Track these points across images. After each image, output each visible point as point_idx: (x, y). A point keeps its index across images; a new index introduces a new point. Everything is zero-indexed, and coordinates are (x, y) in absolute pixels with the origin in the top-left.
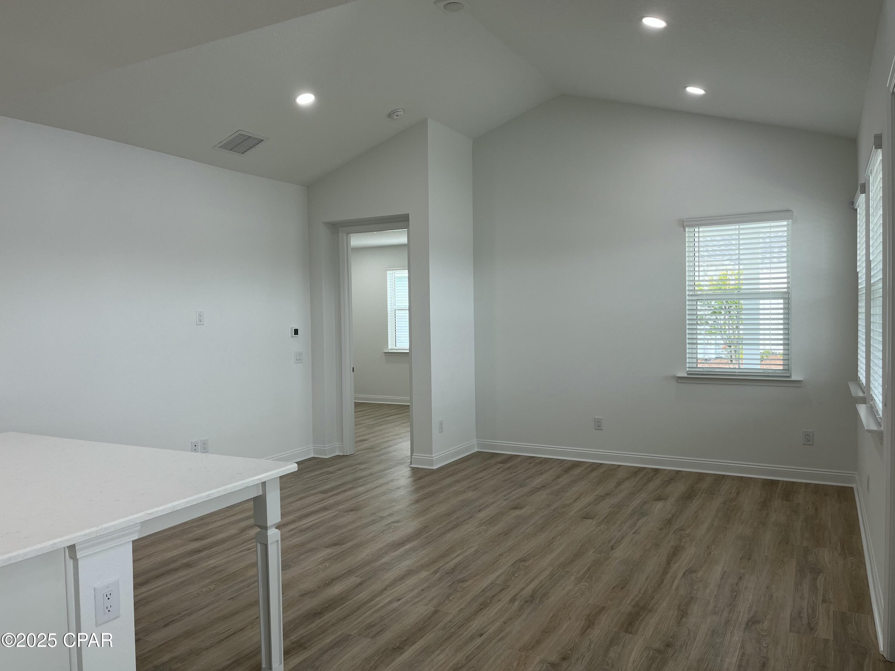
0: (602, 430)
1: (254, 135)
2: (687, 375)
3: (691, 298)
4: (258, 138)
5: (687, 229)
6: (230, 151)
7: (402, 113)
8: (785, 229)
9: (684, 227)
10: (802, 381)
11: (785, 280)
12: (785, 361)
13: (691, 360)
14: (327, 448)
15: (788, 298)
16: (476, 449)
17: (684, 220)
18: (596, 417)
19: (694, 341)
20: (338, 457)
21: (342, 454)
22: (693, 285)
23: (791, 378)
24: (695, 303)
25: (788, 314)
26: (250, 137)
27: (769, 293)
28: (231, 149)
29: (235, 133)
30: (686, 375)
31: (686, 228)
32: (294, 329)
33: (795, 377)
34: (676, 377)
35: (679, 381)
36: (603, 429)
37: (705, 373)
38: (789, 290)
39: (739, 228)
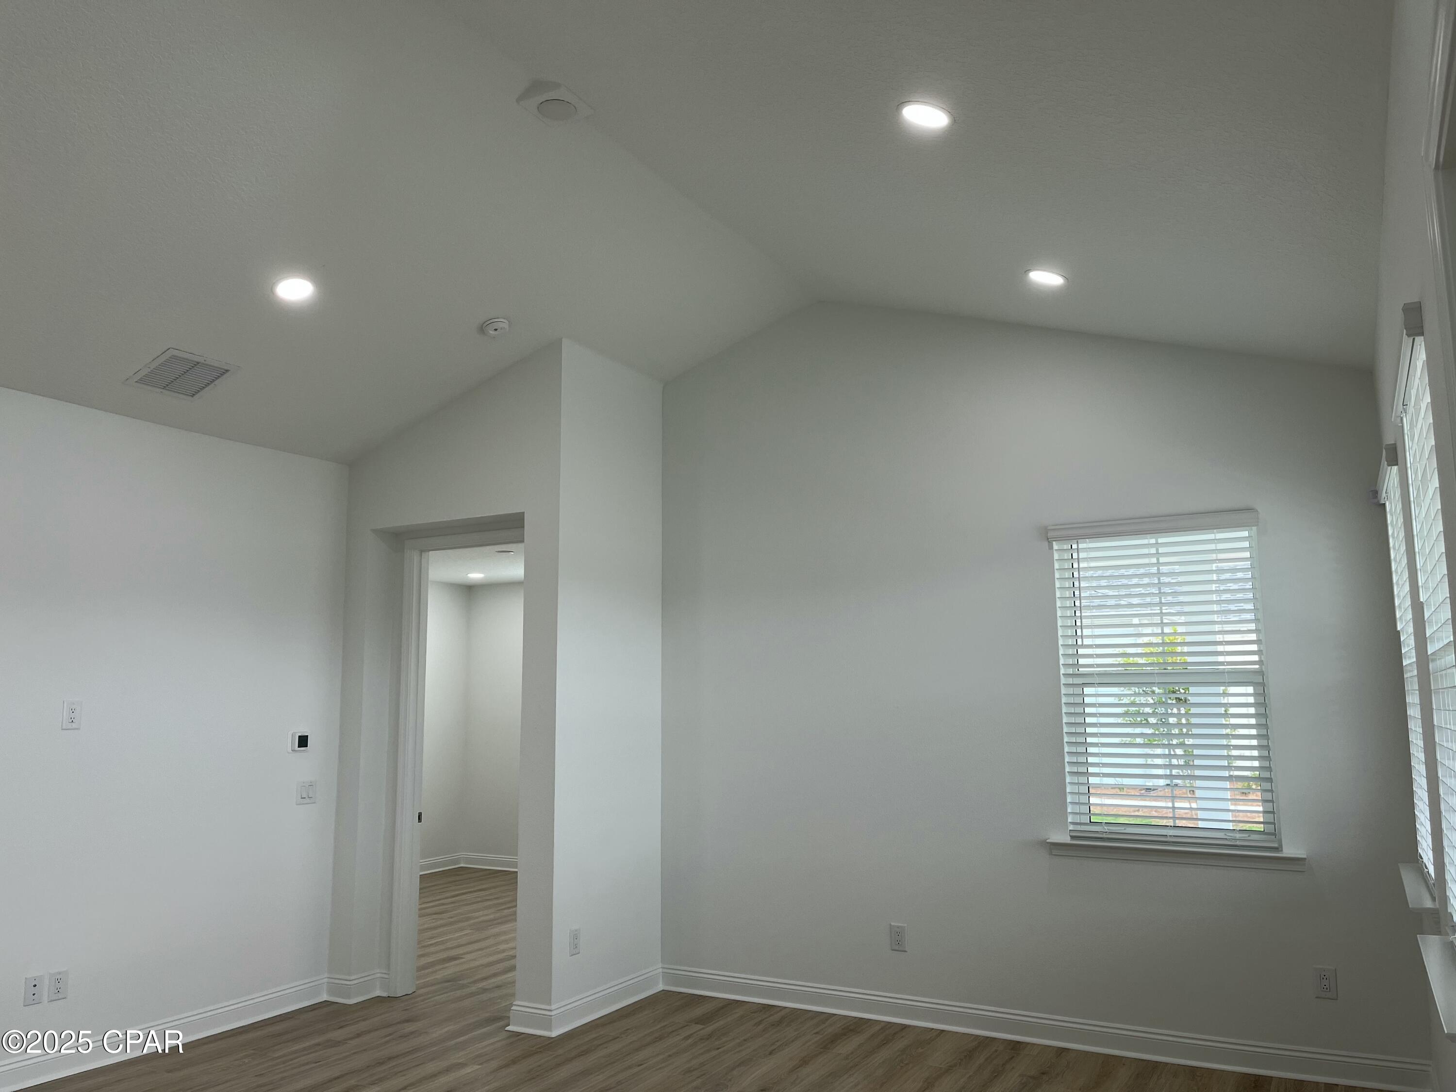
0: (906, 951)
1: (206, 359)
2: (1071, 841)
3: (1070, 681)
4: (216, 365)
5: (1056, 546)
6: (162, 390)
7: (506, 326)
8: (1246, 544)
9: (1049, 542)
10: (1305, 859)
11: (1254, 647)
12: (1266, 815)
13: (1077, 809)
14: (355, 982)
15: (1263, 685)
16: (661, 985)
17: (1049, 528)
18: (892, 924)
19: (1082, 769)
20: (379, 1000)
21: (385, 994)
22: (1075, 654)
23: (1282, 851)
24: (1078, 691)
25: (1265, 716)
26: (198, 363)
27: (1223, 672)
28: (165, 387)
29: (162, 354)
30: (1067, 839)
31: (1054, 543)
32: (299, 736)
33: (1289, 850)
34: (1048, 843)
35: (1055, 852)
36: (906, 949)
37: (1104, 836)
38: (1263, 667)
39: (1157, 543)
